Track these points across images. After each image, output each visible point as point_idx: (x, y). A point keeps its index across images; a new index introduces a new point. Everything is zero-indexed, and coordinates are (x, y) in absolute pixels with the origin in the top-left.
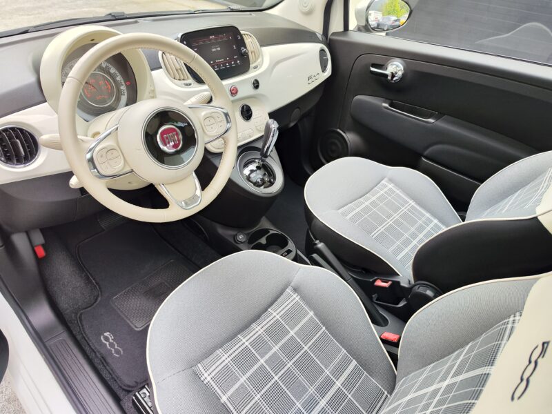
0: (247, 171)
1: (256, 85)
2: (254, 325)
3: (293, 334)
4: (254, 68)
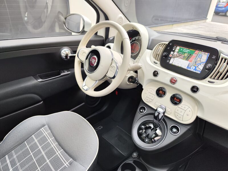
1: (195, 89)
2: (57, 143)
3: (47, 161)
4: (209, 81)
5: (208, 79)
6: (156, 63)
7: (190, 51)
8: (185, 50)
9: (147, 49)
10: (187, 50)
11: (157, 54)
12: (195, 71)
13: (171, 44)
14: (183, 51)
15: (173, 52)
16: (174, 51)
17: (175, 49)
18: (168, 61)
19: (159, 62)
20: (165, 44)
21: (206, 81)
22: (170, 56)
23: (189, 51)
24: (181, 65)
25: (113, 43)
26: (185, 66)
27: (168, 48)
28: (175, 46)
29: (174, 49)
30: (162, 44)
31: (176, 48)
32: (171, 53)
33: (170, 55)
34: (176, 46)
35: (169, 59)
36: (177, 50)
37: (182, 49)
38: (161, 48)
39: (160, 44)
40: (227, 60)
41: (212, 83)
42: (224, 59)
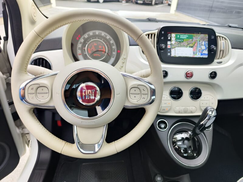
0: (179, 137)
1: (213, 75)
5: (216, 61)
7: (188, 36)
8: (182, 36)
9: (130, 45)
10: (185, 36)
12: (202, 56)
13: (163, 32)
14: (181, 37)
15: (170, 42)
16: (170, 40)
17: (171, 37)
18: (169, 54)
20: (152, 34)
21: (215, 63)
22: (168, 47)
23: (186, 36)
24: (186, 54)
25: (61, 49)
26: (191, 54)
27: (162, 38)
28: (169, 34)
29: (169, 38)
30: (149, 35)
31: (171, 35)
32: (168, 44)
33: (168, 46)
34: (171, 34)
35: (169, 51)
36: (173, 39)
37: (178, 36)
40: (221, 37)
41: (220, 63)
42: (219, 37)
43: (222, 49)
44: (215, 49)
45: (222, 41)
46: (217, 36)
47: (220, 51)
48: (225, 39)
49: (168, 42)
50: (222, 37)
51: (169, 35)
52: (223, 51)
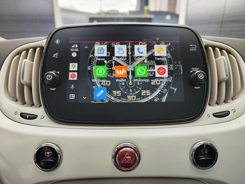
4: (217, 115)
5: (210, 110)
6: (34, 117)
11: (22, 86)
17: (78, 53)
19: (40, 111)
20: (35, 49)
21: (208, 116)
22: (70, 79)
28: (75, 44)
30: (27, 50)
33: (70, 74)
38: (27, 61)
39: (19, 53)
40: (217, 49)
41: (225, 114)
42: (211, 48)
43: (224, 76)
44: (201, 77)
45: (221, 58)
46: (207, 47)
47: (220, 83)
48: (229, 52)
49: (71, 64)
50: (221, 49)
51: (75, 48)
52: (228, 82)
